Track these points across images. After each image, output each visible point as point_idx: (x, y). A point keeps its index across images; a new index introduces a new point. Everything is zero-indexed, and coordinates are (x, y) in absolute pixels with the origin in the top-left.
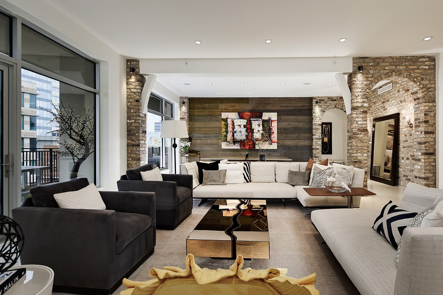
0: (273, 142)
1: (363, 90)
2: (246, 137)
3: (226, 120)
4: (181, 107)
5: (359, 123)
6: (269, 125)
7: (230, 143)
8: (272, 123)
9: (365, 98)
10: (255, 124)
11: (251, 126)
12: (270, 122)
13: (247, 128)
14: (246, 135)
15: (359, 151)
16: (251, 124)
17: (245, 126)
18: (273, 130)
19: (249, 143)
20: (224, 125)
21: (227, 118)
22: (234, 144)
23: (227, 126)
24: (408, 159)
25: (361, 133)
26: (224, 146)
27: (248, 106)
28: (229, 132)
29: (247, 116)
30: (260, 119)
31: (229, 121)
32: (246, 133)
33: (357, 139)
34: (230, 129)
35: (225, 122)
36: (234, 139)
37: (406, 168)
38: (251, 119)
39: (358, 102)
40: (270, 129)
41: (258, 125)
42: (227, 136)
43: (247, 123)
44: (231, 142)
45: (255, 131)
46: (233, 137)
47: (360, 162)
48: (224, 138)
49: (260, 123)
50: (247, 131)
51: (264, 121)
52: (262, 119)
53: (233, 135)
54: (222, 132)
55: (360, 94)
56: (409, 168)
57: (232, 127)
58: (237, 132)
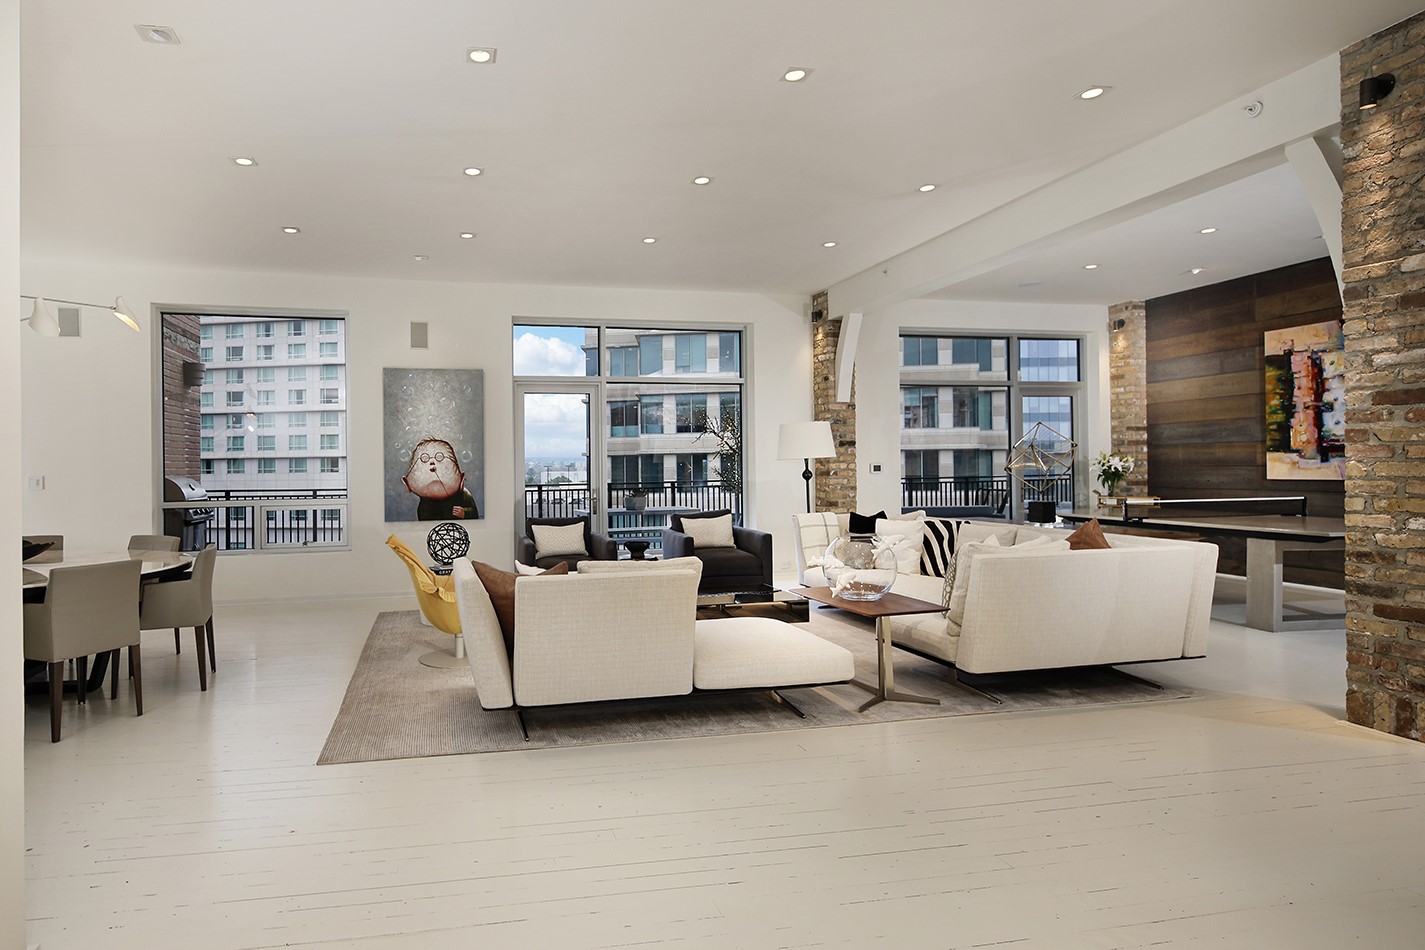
1: (1400, 192)
3: (1283, 361)
4: (1113, 339)
5: (1378, 359)
7: (1302, 457)
9: (1412, 229)
15: (1383, 503)
20: (1274, 382)
21: (1289, 353)
22: (1323, 461)
23: (1287, 383)
25: (1391, 413)
26: (1278, 467)
28: (1300, 407)
31: (1299, 364)
33: (1371, 443)
34: (1302, 396)
35: (1280, 368)
36: (1321, 439)
39: (1371, 255)
42: (1290, 427)
44: (1311, 450)
46: (1320, 432)
47: (1383, 558)
48: (1277, 436)
53: (1318, 423)
54: (1268, 409)
55: (1381, 213)
57: (1311, 389)
58: (1336, 406)
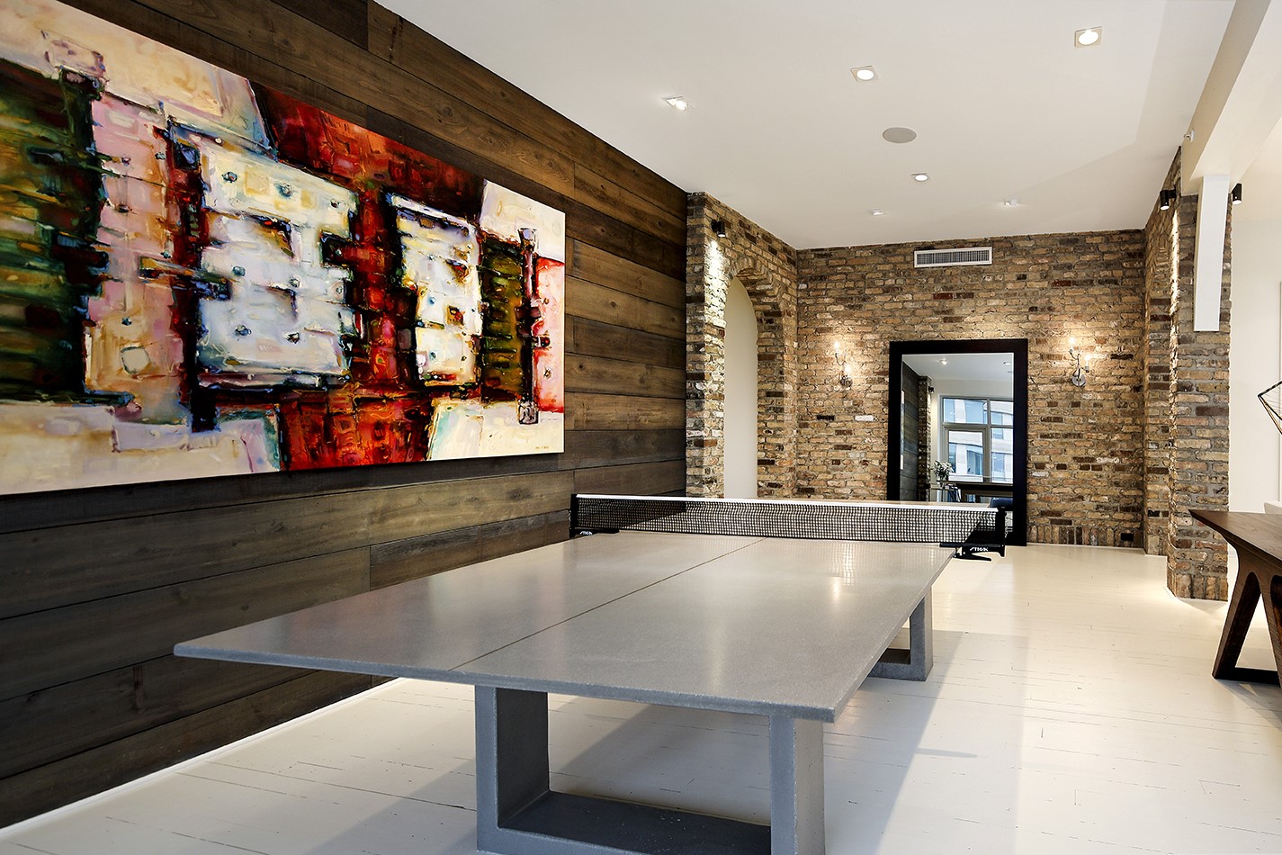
0: (545, 409)
2: (347, 354)
6: (525, 288)
8: (542, 277)
10: (427, 247)
11: (396, 262)
12: (530, 266)
13: (352, 264)
14: (346, 339)
16: (393, 244)
17: (332, 250)
18: (546, 327)
19: (375, 414)
22: (197, 425)
24: (1061, 467)
27: (361, 70)
28: (123, 265)
29: (361, 159)
30: (463, 222)
31: (123, 137)
32: (348, 320)
34: (132, 236)
36: (192, 368)
37: (1055, 490)
38: (397, 201)
40: (528, 316)
41: (450, 263)
42: (82, 320)
43: (354, 221)
44: (162, 395)
45: (425, 311)
46: (190, 348)
49: (462, 256)
50: (353, 296)
51: (492, 249)
52: (478, 229)
53: (187, 323)
56: (1068, 490)
57: (164, 222)
58: (239, 288)
